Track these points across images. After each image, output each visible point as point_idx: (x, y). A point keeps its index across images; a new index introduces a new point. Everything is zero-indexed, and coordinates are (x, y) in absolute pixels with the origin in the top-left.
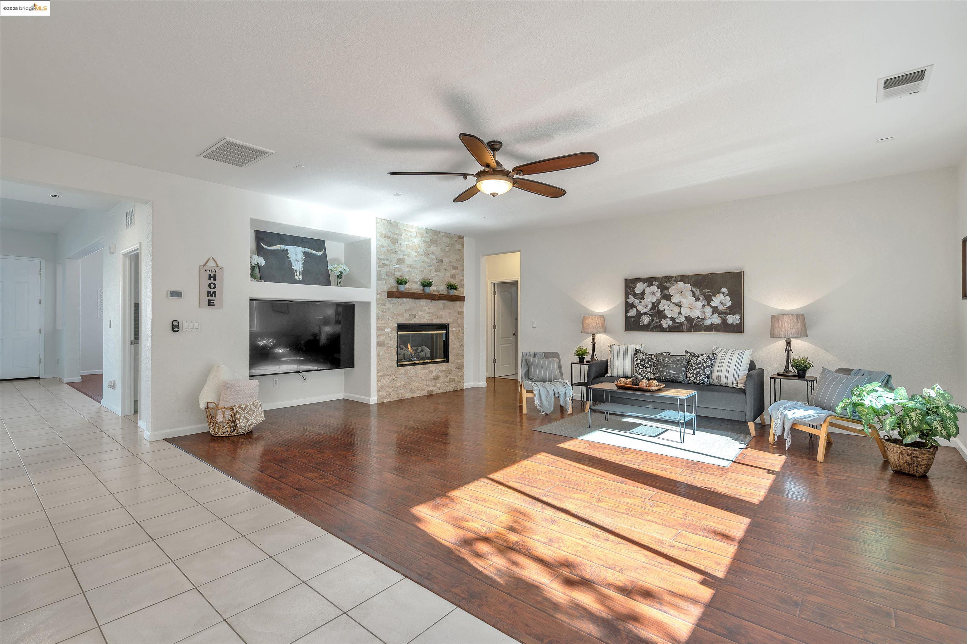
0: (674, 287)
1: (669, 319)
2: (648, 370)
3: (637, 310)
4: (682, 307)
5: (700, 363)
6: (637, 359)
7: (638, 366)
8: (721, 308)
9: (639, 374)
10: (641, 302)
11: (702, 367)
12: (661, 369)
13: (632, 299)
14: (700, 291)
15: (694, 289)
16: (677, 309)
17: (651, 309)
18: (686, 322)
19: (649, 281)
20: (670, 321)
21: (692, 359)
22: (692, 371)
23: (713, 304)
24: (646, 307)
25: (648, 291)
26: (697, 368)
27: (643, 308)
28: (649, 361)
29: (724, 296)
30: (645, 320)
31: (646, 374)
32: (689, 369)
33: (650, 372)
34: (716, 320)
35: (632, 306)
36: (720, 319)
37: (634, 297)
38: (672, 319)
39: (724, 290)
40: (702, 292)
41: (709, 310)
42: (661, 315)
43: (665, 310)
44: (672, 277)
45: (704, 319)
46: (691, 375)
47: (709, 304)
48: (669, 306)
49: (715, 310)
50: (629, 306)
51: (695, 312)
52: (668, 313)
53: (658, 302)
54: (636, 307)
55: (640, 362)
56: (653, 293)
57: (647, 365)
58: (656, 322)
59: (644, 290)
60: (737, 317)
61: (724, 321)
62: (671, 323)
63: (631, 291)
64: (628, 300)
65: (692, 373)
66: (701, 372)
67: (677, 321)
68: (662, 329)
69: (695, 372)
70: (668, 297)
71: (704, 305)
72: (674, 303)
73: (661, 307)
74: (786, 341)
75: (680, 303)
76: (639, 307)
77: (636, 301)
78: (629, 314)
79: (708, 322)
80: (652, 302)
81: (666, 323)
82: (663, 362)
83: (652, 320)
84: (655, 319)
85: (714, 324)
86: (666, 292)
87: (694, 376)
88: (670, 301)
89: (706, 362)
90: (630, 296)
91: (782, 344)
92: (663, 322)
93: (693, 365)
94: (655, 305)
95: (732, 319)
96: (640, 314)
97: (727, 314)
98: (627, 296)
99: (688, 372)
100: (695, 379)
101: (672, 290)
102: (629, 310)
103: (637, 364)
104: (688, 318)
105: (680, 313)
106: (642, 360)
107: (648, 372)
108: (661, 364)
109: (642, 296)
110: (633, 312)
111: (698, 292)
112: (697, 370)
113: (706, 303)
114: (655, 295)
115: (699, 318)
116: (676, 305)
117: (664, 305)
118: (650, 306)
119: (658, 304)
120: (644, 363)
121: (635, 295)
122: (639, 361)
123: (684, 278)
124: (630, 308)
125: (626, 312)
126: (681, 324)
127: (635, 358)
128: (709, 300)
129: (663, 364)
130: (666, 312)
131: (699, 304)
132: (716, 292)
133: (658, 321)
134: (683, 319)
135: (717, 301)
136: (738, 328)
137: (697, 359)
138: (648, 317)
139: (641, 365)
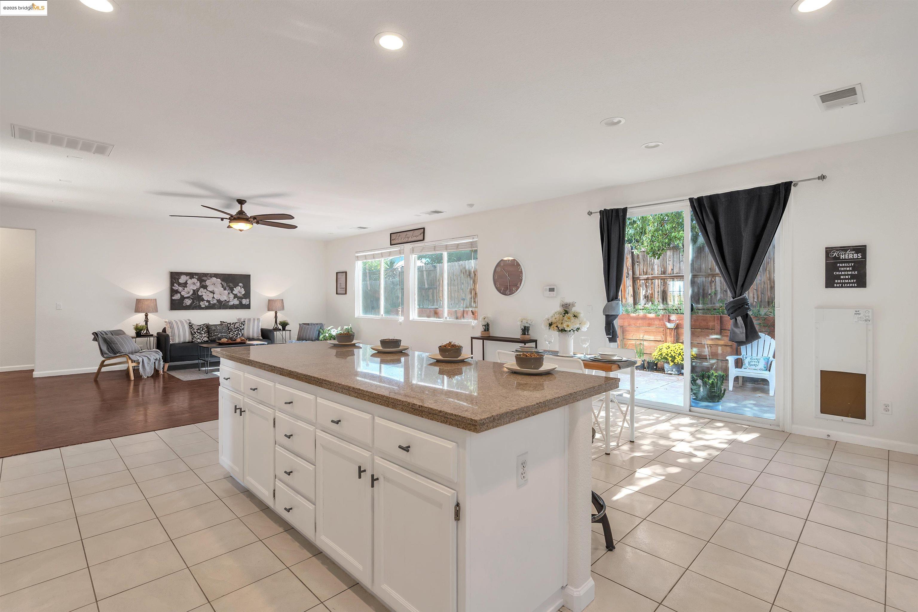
0: (209, 280)
1: (205, 302)
2: (204, 335)
3: (181, 295)
4: (214, 293)
5: (237, 328)
6: (194, 329)
7: (195, 334)
8: (239, 295)
9: (198, 339)
10: (184, 289)
11: (240, 330)
12: (215, 334)
13: (176, 287)
14: (227, 284)
15: (223, 283)
16: (211, 295)
17: (192, 295)
18: (218, 303)
19: (191, 275)
20: (207, 302)
21: (230, 326)
22: (233, 333)
23: (234, 292)
24: (189, 293)
25: (190, 281)
26: (236, 330)
27: (186, 294)
28: (203, 329)
29: (241, 288)
30: (188, 302)
31: (203, 338)
32: (230, 332)
33: (205, 337)
34: (236, 302)
35: (177, 292)
36: (238, 301)
37: (179, 286)
38: (208, 301)
39: (240, 284)
40: (228, 285)
41: (232, 296)
42: (201, 299)
43: (203, 295)
44: (208, 274)
45: (229, 301)
46: (233, 335)
47: (232, 292)
48: (205, 293)
49: (236, 296)
50: (173, 292)
51: (223, 297)
52: (205, 298)
53: (198, 290)
54: (180, 293)
55: (197, 331)
56: (194, 284)
57: (202, 332)
58: (196, 304)
59: (187, 281)
60: (248, 300)
61: (241, 302)
62: (207, 304)
63: (175, 281)
64: (173, 287)
65: (233, 334)
66: (240, 332)
67: (211, 302)
68: (200, 308)
69: (235, 333)
70: (205, 287)
71: (229, 293)
72: (209, 291)
73: (200, 293)
74: (275, 313)
75: (213, 291)
76: (183, 293)
77: (180, 289)
78: (173, 298)
79: (231, 303)
80: (193, 290)
81: (202, 304)
82: (216, 329)
83: (193, 302)
84: (195, 301)
85: (235, 304)
86: (204, 283)
87: (236, 335)
88: (207, 289)
89: (241, 327)
90: (175, 284)
91: (272, 313)
92: (201, 303)
93: (233, 329)
94: (195, 292)
95: (244, 302)
96: (183, 298)
97: (242, 298)
98: (172, 284)
99: (230, 333)
100: (236, 337)
101: (208, 283)
102: (174, 295)
103: (195, 333)
104: (219, 301)
105: (213, 298)
106: (198, 329)
107: (204, 337)
108: (214, 330)
109: (185, 285)
110: (178, 296)
111: (225, 285)
112: (237, 332)
113: (230, 292)
114: (195, 285)
115: (226, 301)
116: (211, 292)
117: (202, 292)
118: (191, 292)
119: (198, 291)
120: (200, 331)
121: (180, 284)
122: (195, 331)
123: (216, 276)
124: (174, 293)
125: (172, 296)
126: (214, 304)
127: (191, 328)
128: (232, 290)
129: (216, 330)
130: (204, 297)
131: (226, 292)
132: (236, 285)
133: (197, 302)
134: (215, 302)
135: (237, 290)
136: (248, 307)
137: (234, 326)
138: (190, 300)
139: (198, 333)
